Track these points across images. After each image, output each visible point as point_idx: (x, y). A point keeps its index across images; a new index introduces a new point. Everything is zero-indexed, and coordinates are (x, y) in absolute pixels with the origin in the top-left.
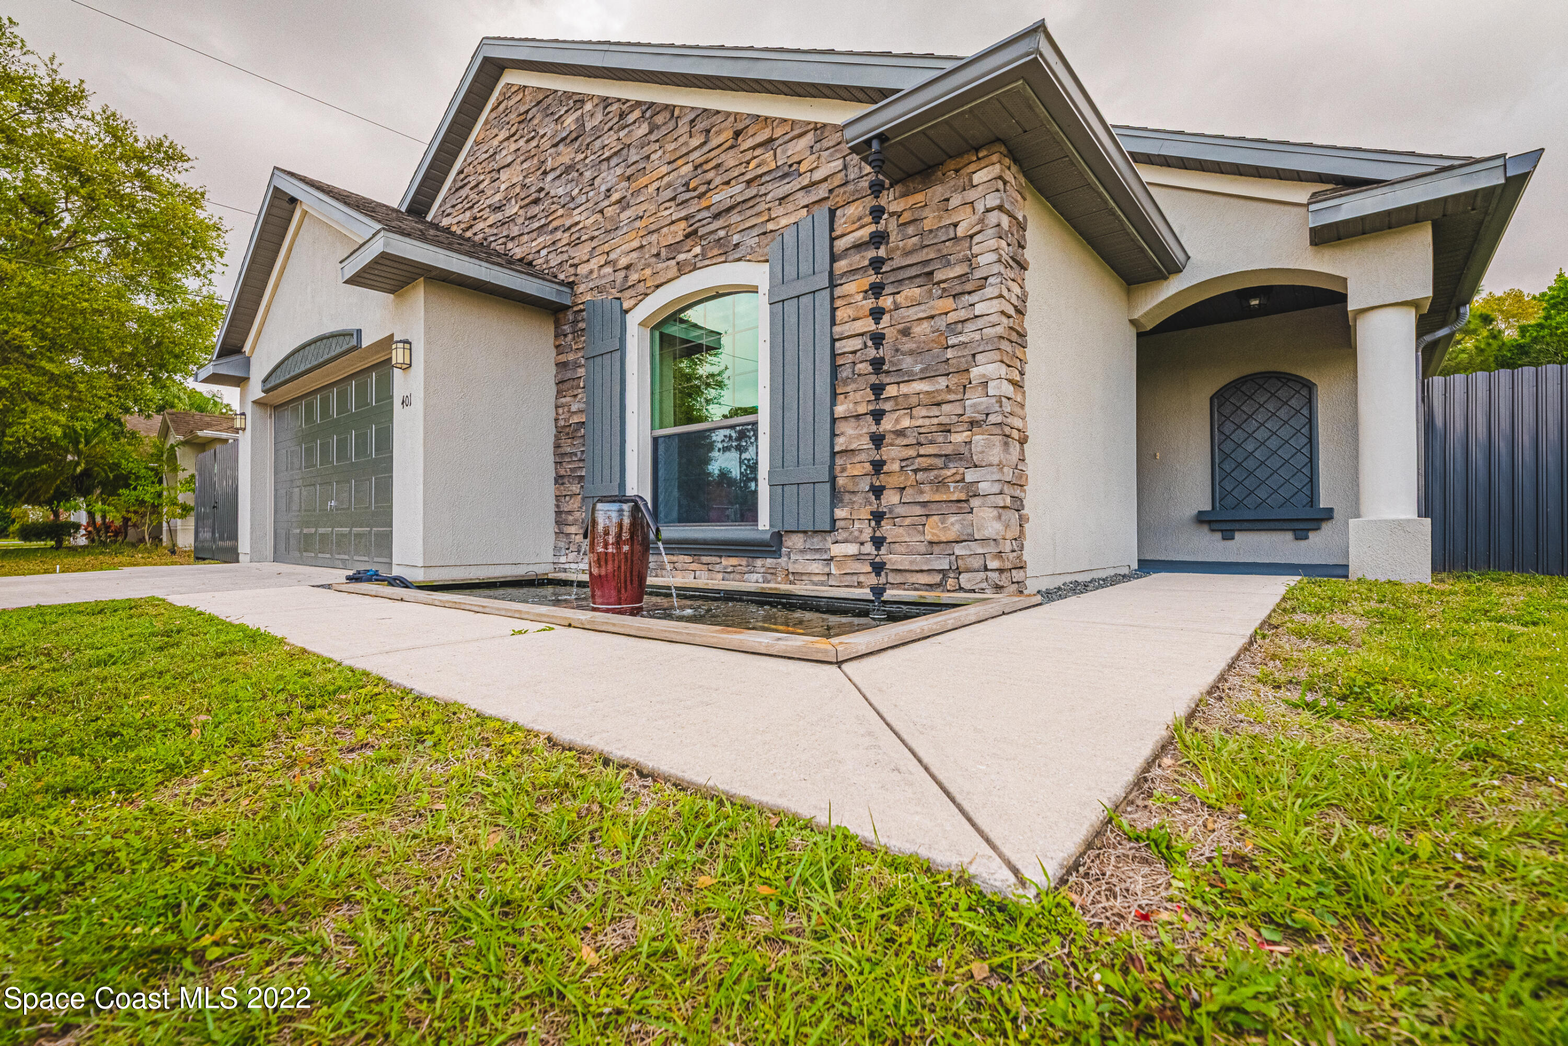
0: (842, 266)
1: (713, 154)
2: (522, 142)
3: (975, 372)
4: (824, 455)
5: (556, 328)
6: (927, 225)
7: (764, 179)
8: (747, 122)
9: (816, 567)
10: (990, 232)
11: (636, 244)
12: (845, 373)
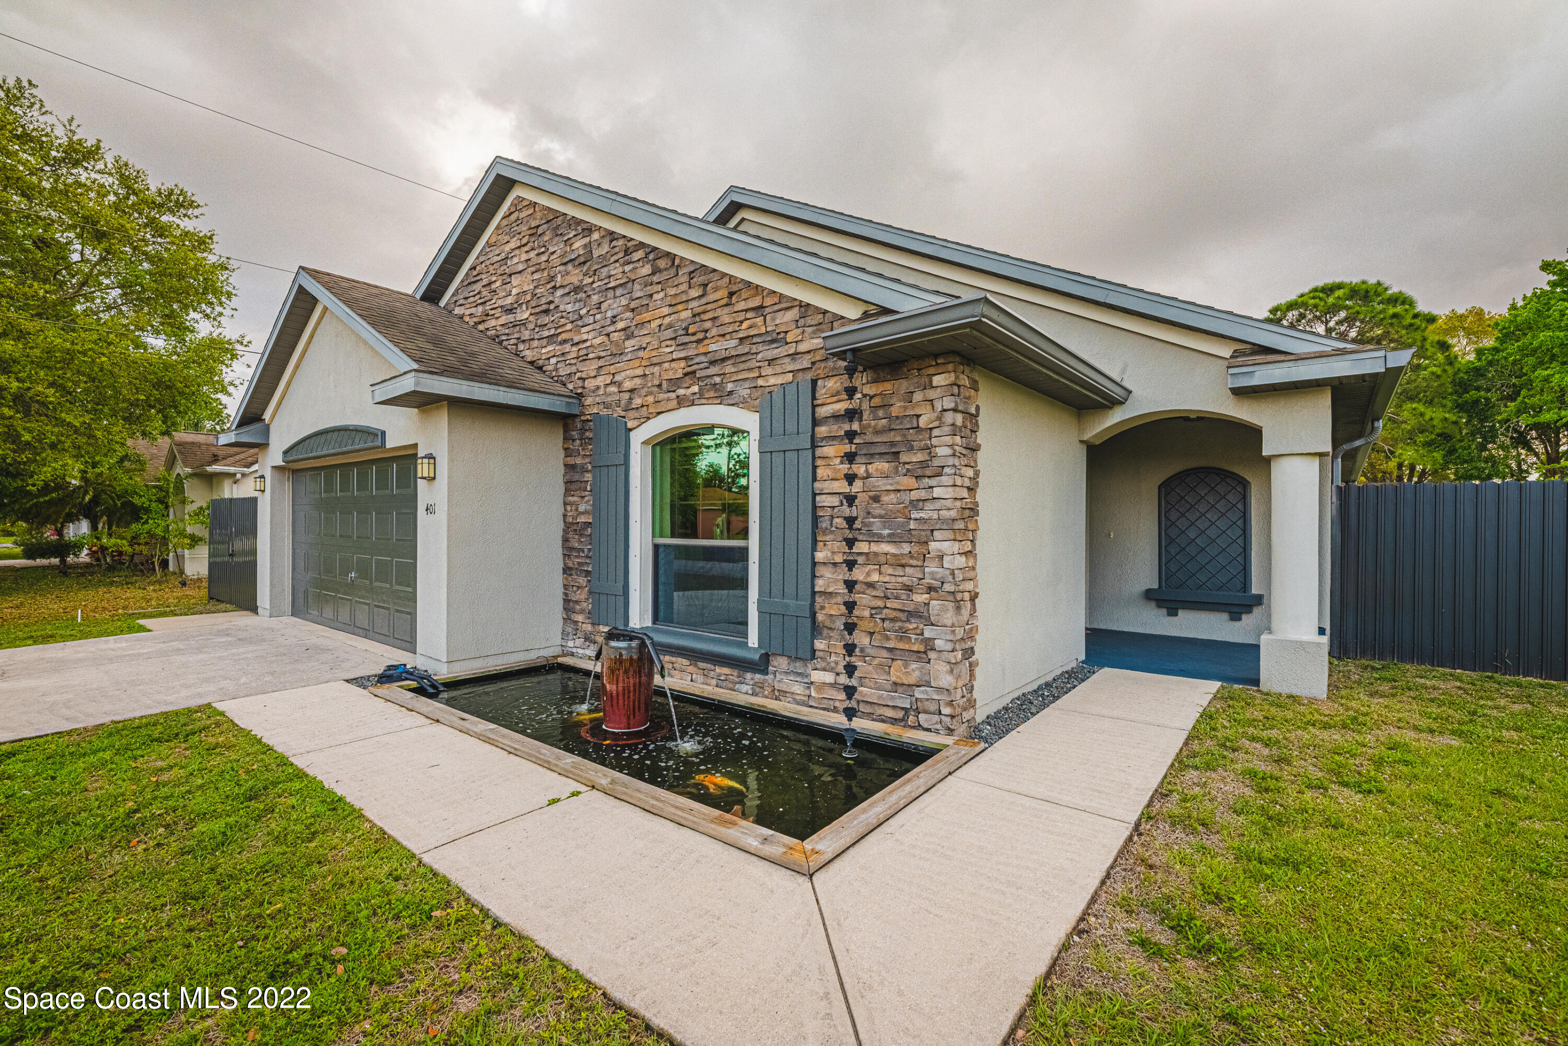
0: (822, 430)
1: (709, 307)
2: (532, 254)
3: (933, 546)
4: (805, 592)
5: (565, 432)
6: (895, 411)
7: (755, 340)
8: (741, 286)
9: (798, 689)
10: (947, 429)
11: (639, 372)
12: (824, 524)
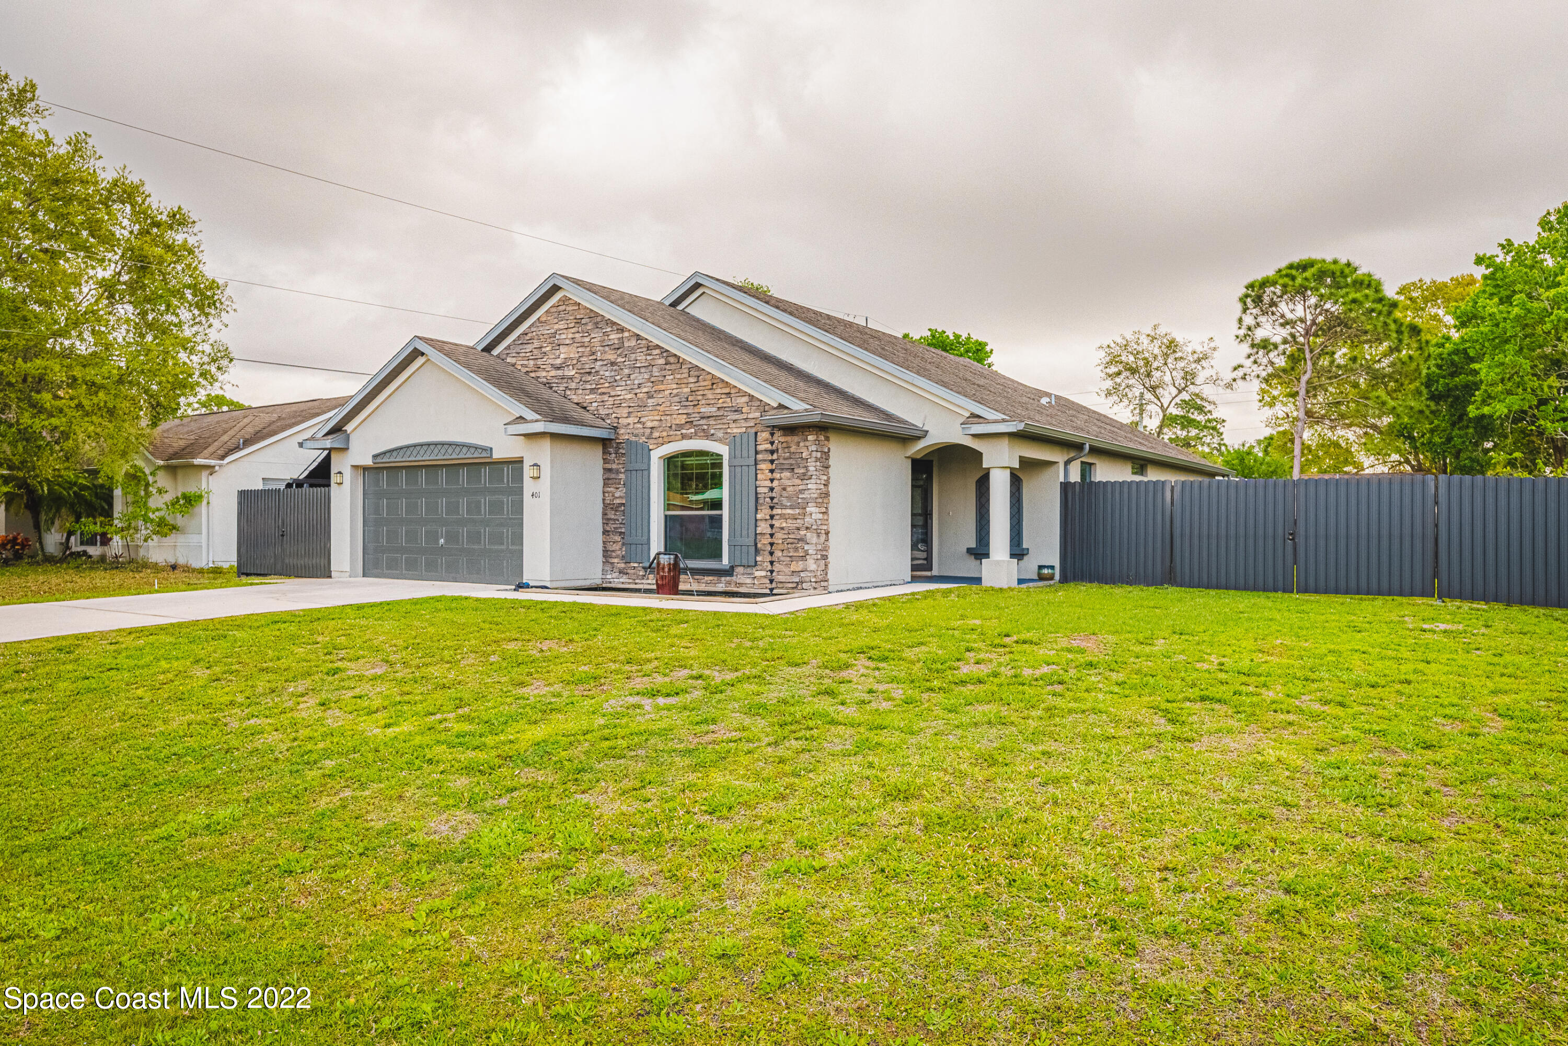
0: (760, 457)
1: (701, 388)
3: (808, 509)
4: (752, 535)
5: (603, 448)
6: (792, 450)
7: (726, 409)
8: (718, 380)
9: (749, 581)
10: (813, 459)
11: (658, 418)
12: (761, 501)
